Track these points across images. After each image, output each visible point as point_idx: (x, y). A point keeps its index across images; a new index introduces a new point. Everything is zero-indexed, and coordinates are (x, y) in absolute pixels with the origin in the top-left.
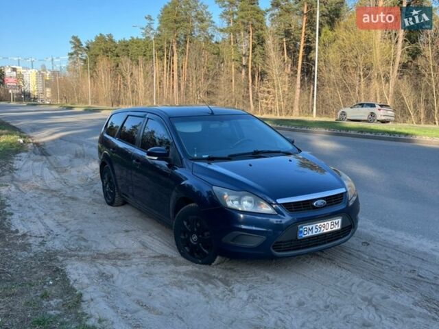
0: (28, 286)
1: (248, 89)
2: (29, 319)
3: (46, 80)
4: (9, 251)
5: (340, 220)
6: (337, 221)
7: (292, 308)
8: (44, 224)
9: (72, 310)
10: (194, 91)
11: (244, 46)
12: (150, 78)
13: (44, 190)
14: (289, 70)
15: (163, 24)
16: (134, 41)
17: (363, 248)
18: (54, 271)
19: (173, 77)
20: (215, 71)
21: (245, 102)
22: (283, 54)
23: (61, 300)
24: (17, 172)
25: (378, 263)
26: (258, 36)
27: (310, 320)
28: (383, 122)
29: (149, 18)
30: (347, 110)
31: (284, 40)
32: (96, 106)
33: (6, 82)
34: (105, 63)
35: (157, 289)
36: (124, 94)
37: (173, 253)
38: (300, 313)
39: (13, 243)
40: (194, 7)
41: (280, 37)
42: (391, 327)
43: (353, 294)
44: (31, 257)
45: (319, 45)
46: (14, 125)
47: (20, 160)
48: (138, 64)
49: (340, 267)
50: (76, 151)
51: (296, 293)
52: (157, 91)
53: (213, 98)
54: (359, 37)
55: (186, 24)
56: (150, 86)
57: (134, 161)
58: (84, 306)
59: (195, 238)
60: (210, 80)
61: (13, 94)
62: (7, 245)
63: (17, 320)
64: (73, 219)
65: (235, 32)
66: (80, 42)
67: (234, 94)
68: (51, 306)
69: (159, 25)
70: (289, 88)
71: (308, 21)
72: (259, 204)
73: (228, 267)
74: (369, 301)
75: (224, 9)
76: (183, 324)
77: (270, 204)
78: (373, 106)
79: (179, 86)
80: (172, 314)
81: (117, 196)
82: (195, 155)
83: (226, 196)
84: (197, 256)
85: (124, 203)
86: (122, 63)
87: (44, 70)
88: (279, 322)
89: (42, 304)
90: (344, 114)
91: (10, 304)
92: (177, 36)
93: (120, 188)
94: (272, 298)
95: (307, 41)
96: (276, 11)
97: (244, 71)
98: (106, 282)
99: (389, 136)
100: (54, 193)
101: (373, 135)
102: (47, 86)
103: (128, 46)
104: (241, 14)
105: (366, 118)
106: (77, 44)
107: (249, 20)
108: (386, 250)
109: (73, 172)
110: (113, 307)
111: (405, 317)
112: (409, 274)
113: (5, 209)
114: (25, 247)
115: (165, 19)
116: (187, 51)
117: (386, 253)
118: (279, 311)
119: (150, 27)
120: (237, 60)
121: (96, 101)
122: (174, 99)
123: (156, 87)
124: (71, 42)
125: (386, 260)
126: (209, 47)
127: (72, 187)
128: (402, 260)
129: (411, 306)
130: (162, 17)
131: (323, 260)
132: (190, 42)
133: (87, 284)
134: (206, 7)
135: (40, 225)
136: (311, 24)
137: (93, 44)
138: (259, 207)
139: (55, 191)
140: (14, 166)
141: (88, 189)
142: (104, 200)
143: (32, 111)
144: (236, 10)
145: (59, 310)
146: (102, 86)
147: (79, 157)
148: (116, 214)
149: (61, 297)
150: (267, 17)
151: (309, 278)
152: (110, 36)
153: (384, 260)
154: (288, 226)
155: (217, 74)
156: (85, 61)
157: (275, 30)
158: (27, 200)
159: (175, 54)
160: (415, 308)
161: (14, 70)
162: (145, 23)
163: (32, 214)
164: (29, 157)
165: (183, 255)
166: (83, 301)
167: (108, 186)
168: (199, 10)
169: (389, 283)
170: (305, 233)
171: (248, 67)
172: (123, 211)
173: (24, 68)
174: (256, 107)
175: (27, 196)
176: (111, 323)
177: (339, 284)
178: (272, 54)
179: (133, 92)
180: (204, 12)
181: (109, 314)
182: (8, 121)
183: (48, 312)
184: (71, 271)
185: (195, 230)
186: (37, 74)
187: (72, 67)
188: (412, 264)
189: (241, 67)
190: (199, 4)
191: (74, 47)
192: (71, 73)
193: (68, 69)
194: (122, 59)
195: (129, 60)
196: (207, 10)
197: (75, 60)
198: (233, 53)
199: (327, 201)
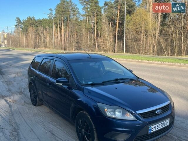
1: (95, 41)
5: (169, 120)
6: (167, 121)
15: (57, 12)
16: (44, 20)
19: (62, 35)
21: (94, 46)
29: (51, 10)
34: (32, 30)
36: (40, 43)
40: (71, 5)
48: (46, 30)
52: (55, 42)
55: (67, 12)
56: (52, 39)
57: (48, 84)
60: (78, 37)
65: (89, 16)
66: (20, 20)
69: (55, 13)
70: (112, 40)
71: (120, 12)
75: (84, 6)
77: (132, 114)
81: (38, 101)
82: (84, 82)
83: (106, 110)
87: (4, 32)
95: (120, 20)
96: (106, 7)
102: (5, 40)
103: (41, 22)
104: (91, 8)
107: (95, 11)
115: (58, 10)
116: (68, 24)
119: (51, 14)
120: (90, 28)
124: (16, 20)
126: (77, 23)
130: (57, 9)
132: (69, 20)
134: (76, 5)
137: (26, 21)
138: (126, 116)
144: (89, 6)
146: (30, 39)
150: (102, 10)
152: (33, 17)
156: (22, 28)
157: (106, 16)
159: (63, 26)
162: (49, 12)
168: (73, 6)
170: (152, 130)
179: (44, 42)
180: (75, 7)
187: (17, 31)
190: (73, 4)
191: (17, 22)
192: (16, 34)
193: (15, 32)
194: (39, 28)
195: (42, 28)
196: (77, 7)
197: (18, 28)
198: (88, 25)
199: (162, 109)
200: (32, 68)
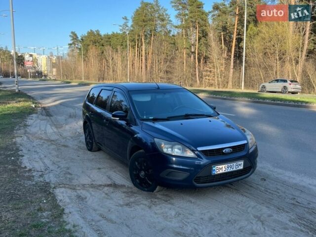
0: (30, 203)
1: (195, 69)
2: (29, 224)
3: (53, 63)
4: (20, 180)
5: (242, 163)
6: (240, 163)
7: (204, 222)
8: (44, 163)
9: (57, 219)
10: (157, 71)
11: (192, 38)
12: (126, 61)
13: (45, 140)
14: (226, 55)
15: (135, 23)
16: (114, 35)
17: (261, 182)
18: (48, 194)
19: (142, 60)
20: (172, 56)
21: (193, 78)
22: (221, 44)
23: (50, 213)
24: (29, 127)
25: (270, 193)
26: (203, 31)
27: (216, 229)
28: (293, 93)
29: (125, 18)
30: (267, 85)
31: (222, 33)
32: (87, 81)
33: (25, 64)
34: (94, 51)
35: (114, 207)
36: (108, 73)
37: (128, 183)
38: (210, 225)
39: (22, 175)
40: (157, 11)
41: (219, 31)
42: (270, 236)
43: (248, 213)
44: (33, 185)
45: (246, 37)
46: (29, 94)
47: (32, 119)
48: (117, 51)
49: (242, 195)
50: (70, 113)
51: (208, 212)
52: (130, 71)
53: (170, 76)
54: (276, 31)
55: (151, 23)
56: (125, 67)
57: (105, 121)
58: (65, 216)
59: (143, 173)
60: (168, 62)
61: (30, 73)
62: (18, 176)
63: (21, 224)
64: (63, 160)
65: (186, 28)
66: (77, 36)
67: (185, 72)
68: (43, 216)
69: (132, 23)
70: (225, 68)
71: (239, 20)
72: (186, 151)
73: (165, 194)
74: (258, 218)
75: (178, 11)
76: (129, 230)
77: (193, 151)
78: (285, 81)
79: (146, 67)
80: (123, 223)
81: (94, 144)
82: (145, 117)
83: (162, 145)
84: (145, 186)
85: (99, 150)
86: (106, 50)
87: (52, 56)
88: (194, 230)
89: (38, 215)
90: (264, 87)
91: (17, 215)
92: (145, 32)
93: (96, 139)
94: (192, 215)
95: (238, 34)
96: (216, 12)
97: (192, 56)
98: (81, 202)
99: (294, 104)
100: (53, 142)
101: (282, 102)
102: (54, 67)
103: (110, 38)
104: (191, 15)
105: (280, 90)
106: (75, 37)
107: (196, 19)
108: (277, 184)
109: (67, 127)
110: (83, 218)
111: (282, 229)
112: (291, 201)
113: (19, 153)
114: (30, 178)
115: (137, 19)
116: (152, 41)
117: (277, 186)
118: (195, 224)
119: (126, 25)
120: (188, 48)
121: (88, 78)
122: (142, 76)
123: (130, 67)
124: (70, 36)
125: (276, 191)
126: (168, 39)
127: (66, 138)
128: (287, 191)
129: (288, 222)
130: (134, 18)
131: (231, 190)
132: (154, 35)
133: (68, 203)
134: (165, 10)
135: (41, 164)
136: (241, 21)
137: (85, 37)
138: (185, 153)
139: (53, 141)
140: (27, 123)
141: (76, 140)
142: (86, 147)
143: (42, 85)
144: (187, 12)
145: (48, 219)
146: (92, 67)
147: (72, 117)
148: (93, 157)
149: (51, 211)
150: (210, 16)
151: (220, 202)
152: (98, 31)
153: (274, 191)
154: (205, 166)
155: (173, 58)
156: (80, 49)
157: (215, 26)
158: (34, 146)
159: (144, 44)
160: (289, 223)
161: (31, 56)
162: (123, 22)
163: (36, 156)
164: (38, 117)
165: (135, 185)
166: (64, 214)
167: (88, 137)
168: (161, 12)
169: (275, 206)
170: (217, 171)
171: (195, 53)
172: (98, 155)
173: (38, 54)
174: (201, 82)
175: (34, 144)
176: (80, 227)
177: (239, 206)
178: (213, 44)
179: (113, 71)
180: (164, 14)
181: (81, 222)
182: (26, 92)
183: (41, 220)
184: (58, 194)
185: (143, 168)
186: (47, 58)
187: (71, 54)
188: (294, 194)
189: (190, 53)
190: (160, 8)
191: (72, 40)
192: (70, 57)
193: (68, 55)
194: (106, 48)
195: (111, 49)
196: (167, 12)
197: (73, 48)
198: (184, 43)
199: (233, 149)
200: (87, 103)
